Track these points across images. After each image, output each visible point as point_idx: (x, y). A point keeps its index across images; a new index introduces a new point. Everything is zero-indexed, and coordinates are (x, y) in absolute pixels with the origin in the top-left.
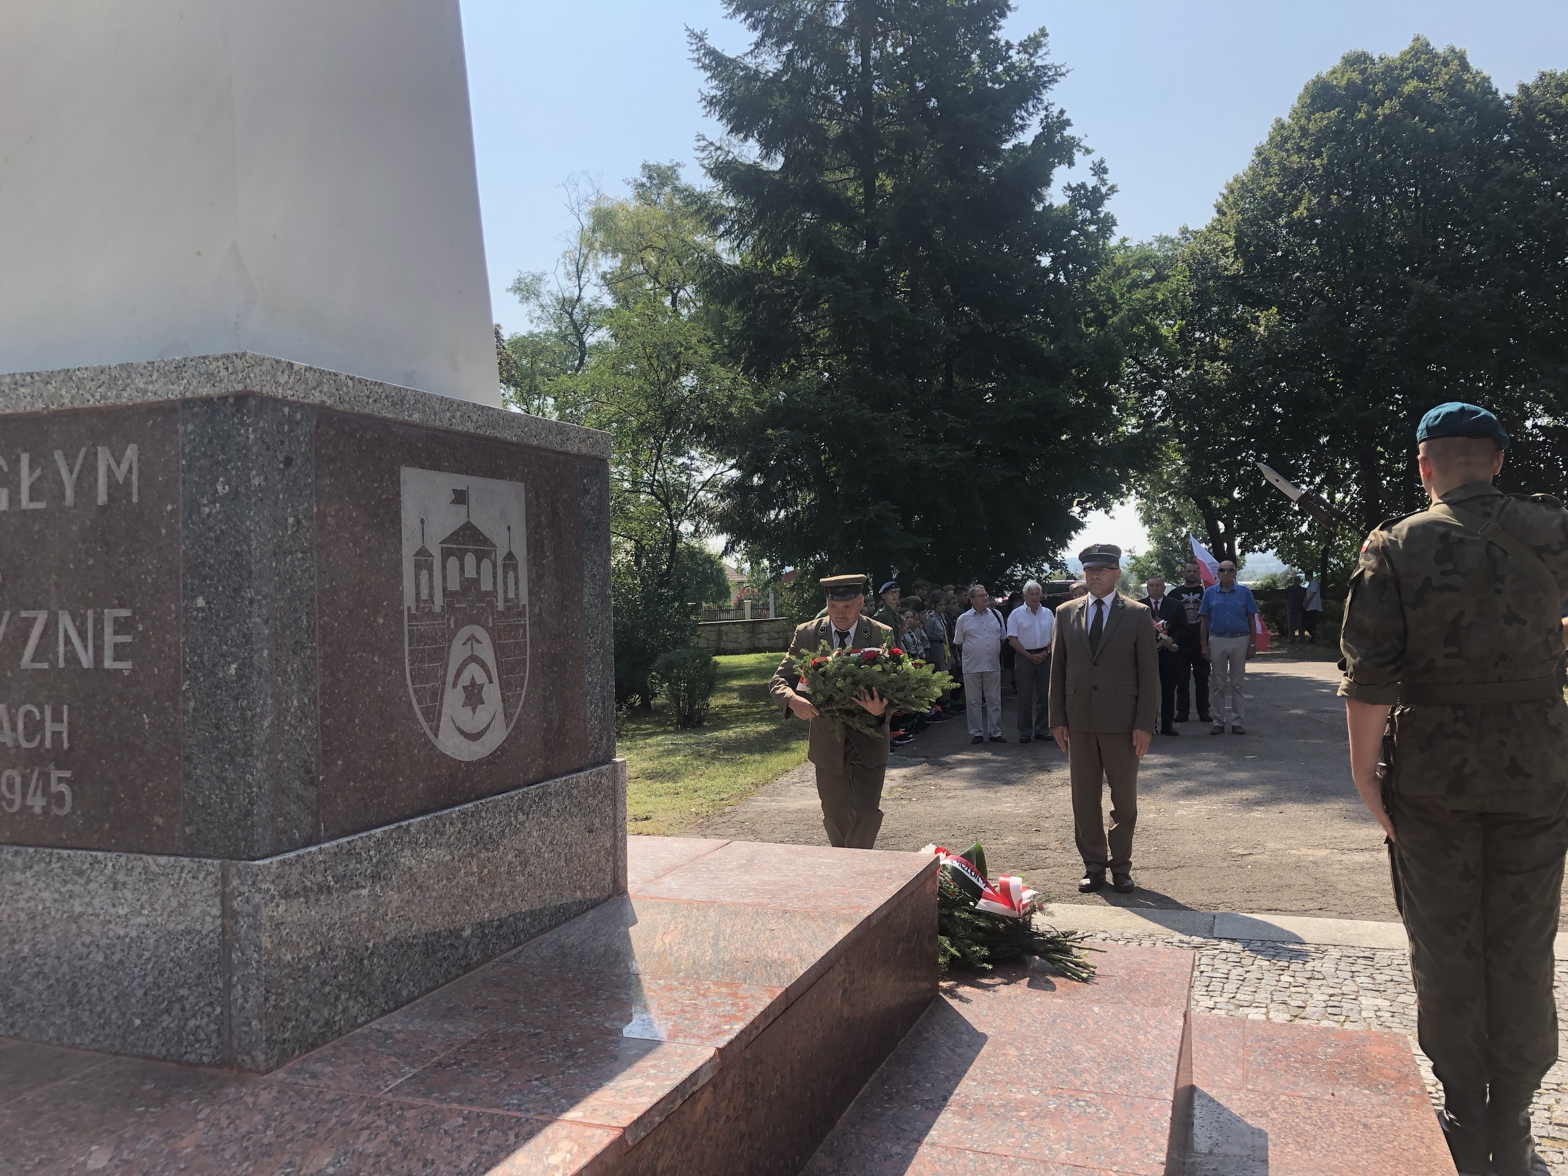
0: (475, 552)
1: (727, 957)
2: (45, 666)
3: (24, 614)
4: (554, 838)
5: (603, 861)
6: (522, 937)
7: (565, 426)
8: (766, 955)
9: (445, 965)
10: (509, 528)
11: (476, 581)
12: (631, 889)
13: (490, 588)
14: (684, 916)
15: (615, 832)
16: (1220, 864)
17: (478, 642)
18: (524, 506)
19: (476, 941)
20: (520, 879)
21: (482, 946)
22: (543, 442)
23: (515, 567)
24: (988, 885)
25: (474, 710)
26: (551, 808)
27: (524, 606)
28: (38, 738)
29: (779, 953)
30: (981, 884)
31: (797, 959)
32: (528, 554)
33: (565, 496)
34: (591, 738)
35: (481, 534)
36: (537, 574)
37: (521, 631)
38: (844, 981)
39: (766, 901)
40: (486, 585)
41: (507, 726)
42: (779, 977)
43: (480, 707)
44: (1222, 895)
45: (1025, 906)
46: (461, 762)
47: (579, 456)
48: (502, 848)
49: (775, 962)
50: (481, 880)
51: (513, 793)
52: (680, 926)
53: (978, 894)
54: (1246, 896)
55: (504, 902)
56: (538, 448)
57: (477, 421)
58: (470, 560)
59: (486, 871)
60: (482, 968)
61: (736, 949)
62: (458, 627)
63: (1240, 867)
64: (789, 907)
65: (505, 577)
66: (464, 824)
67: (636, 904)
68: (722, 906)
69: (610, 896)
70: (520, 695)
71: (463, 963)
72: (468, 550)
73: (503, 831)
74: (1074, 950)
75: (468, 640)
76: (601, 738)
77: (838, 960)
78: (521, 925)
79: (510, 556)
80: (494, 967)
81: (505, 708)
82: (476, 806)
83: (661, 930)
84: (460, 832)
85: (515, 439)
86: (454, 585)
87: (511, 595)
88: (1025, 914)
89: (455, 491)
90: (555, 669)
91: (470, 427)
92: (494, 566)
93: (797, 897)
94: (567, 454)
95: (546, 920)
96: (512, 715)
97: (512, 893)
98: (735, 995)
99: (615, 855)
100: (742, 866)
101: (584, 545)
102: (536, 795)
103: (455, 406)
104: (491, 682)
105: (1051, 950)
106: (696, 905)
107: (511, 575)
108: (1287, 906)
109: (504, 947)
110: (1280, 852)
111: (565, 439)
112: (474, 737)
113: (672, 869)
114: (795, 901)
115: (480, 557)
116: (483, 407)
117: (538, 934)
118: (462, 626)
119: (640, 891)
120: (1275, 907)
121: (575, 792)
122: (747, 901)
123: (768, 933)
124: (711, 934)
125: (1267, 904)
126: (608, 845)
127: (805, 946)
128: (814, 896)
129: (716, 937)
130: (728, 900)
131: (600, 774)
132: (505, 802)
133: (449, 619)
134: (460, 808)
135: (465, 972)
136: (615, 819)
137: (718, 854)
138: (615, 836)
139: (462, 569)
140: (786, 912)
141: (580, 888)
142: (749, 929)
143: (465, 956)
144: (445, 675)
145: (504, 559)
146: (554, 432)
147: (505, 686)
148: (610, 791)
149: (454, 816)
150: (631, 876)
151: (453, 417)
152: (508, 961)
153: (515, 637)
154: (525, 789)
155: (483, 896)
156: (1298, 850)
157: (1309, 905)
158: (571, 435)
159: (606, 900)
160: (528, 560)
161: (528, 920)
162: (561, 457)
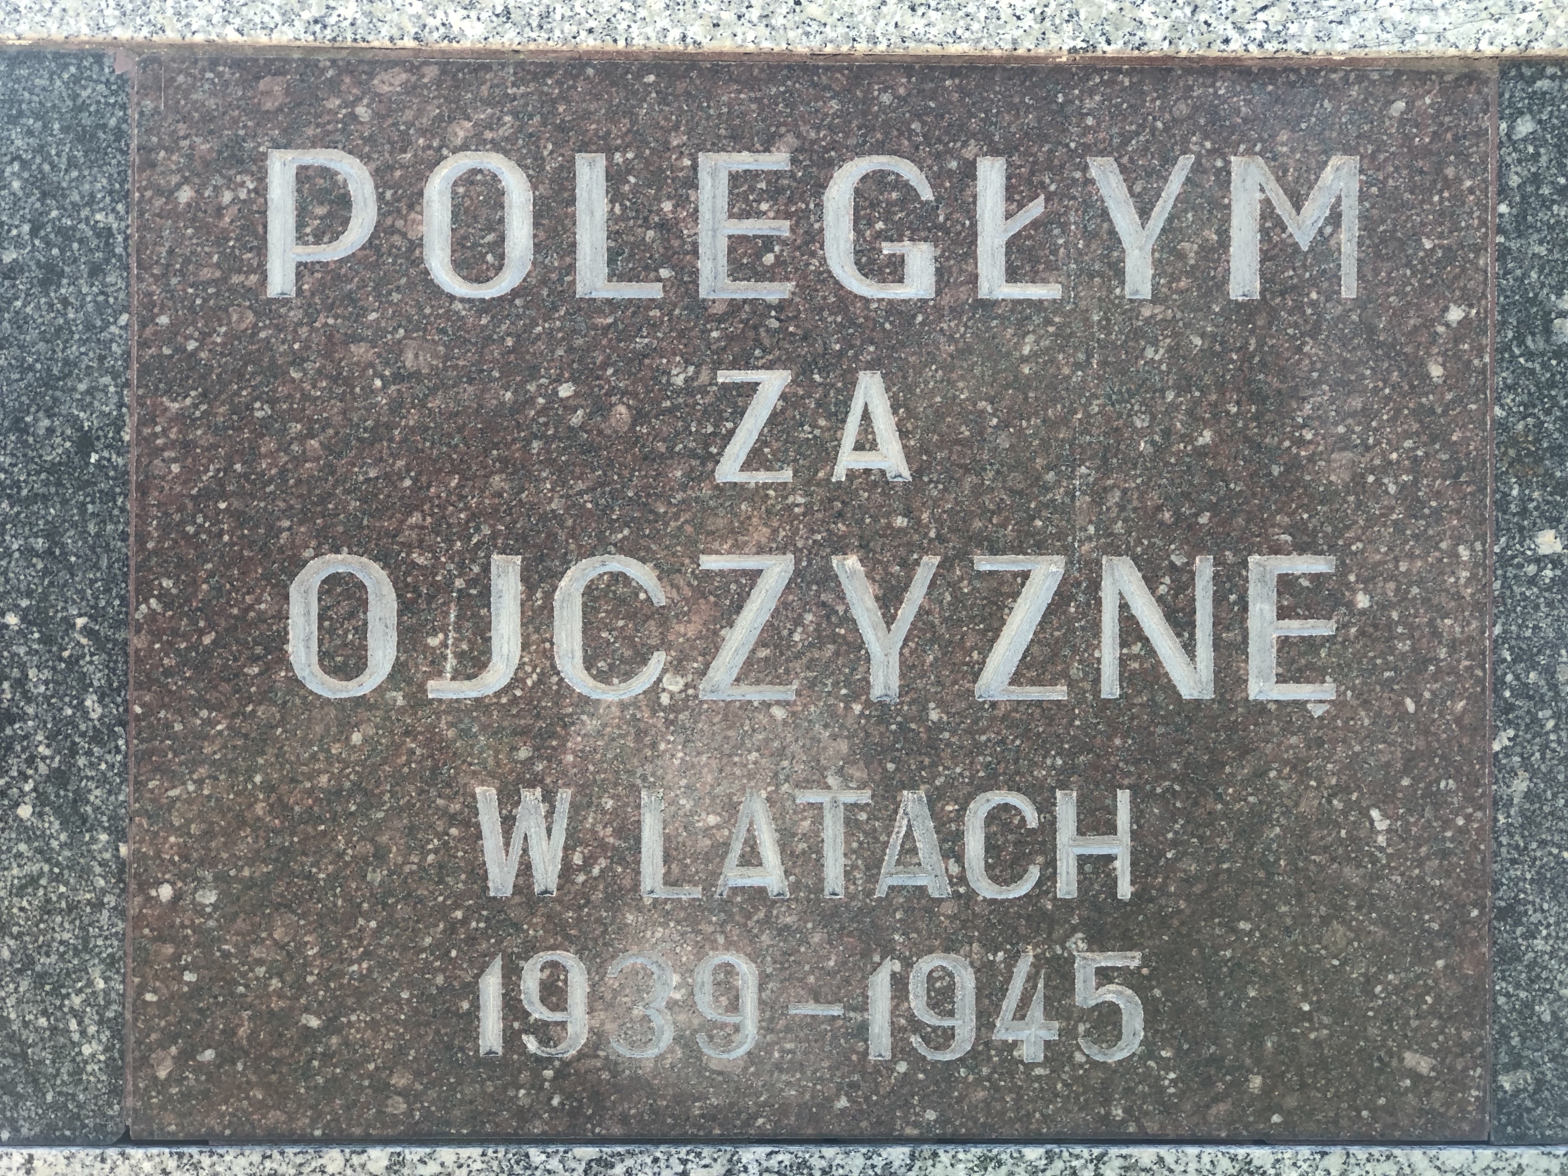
2: (1059, 693)
3: (984, 563)
28: (1034, 873)
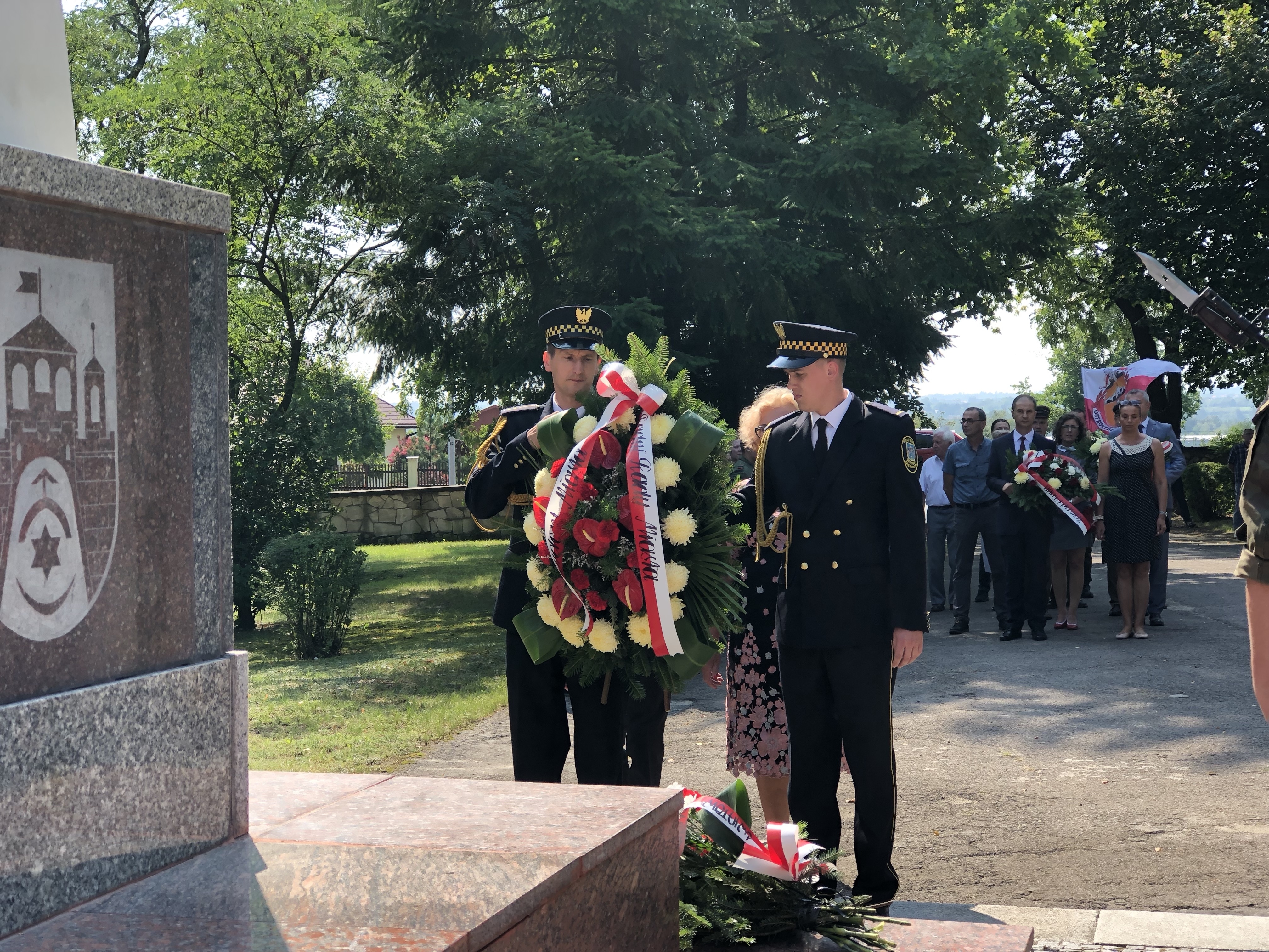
0: (49, 358)
1: (390, 902)
4: (150, 753)
5: (216, 793)
6: (109, 883)
7: (168, 186)
8: (441, 900)
9: (10, 911)
10: (93, 327)
11: (50, 398)
12: (253, 831)
13: (68, 408)
14: (329, 860)
15: (233, 752)
16: (1115, 845)
17: (53, 480)
18: (113, 296)
19: (48, 882)
20: (107, 805)
21: (56, 890)
22: (138, 207)
23: (100, 380)
24: (751, 836)
25: (47, 572)
26: (147, 712)
27: (112, 434)
29: (459, 897)
30: (742, 834)
31: (482, 903)
32: (118, 362)
33: (167, 283)
34: (200, 621)
35: (57, 334)
36: (130, 391)
37: (108, 468)
38: (545, 937)
39: (442, 841)
40: (63, 404)
41: (90, 597)
42: (458, 921)
43: (54, 569)
44: (1113, 888)
45: (802, 866)
46: (29, 641)
47: (186, 228)
48: (82, 761)
49: (454, 905)
50: (56, 802)
51: (98, 688)
52: (324, 871)
53: (737, 847)
54: (1148, 889)
55: (85, 833)
56: (132, 216)
57: (52, 180)
58: (42, 368)
59: (62, 790)
60: (56, 918)
61: (402, 894)
62: (26, 460)
63: (1144, 849)
64: (474, 849)
65: (88, 394)
66: (35, 724)
67: (261, 848)
68: (381, 849)
69: (224, 840)
70: (106, 556)
71: (33, 909)
72: (41, 356)
73: (84, 738)
74: (867, 924)
75: (40, 477)
76: (214, 622)
77: (537, 908)
78: (107, 866)
79: (94, 364)
80: (72, 917)
81: (86, 572)
82: (50, 701)
83: (298, 874)
84: (29, 735)
85: (101, 203)
86: (22, 403)
87: (96, 418)
88: (802, 876)
89: (22, 274)
90: (153, 522)
91: (44, 188)
92: (74, 378)
93: (485, 838)
94: (169, 224)
95: (140, 863)
96: (97, 582)
97: (96, 823)
98: (401, 940)
99: (232, 782)
100: (408, 805)
101: (192, 352)
102: (128, 693)
103: (24, 158)
104: (68, 535)
105: (834, 922)
106: (345, 848)
107: (95, 391)
108: (1205, 901)
109: (85, 894)
110: (1205, 830)
111: (167, 203)
112: (46, 609)
113: (308, 809)
114: (482, 842)
115: (55, 364)
116: (61, 160)
117: (129, 881)
118: (31, 459)
119: (266, 833)
120: (1187, 903)
121: (179, 692)
122: (416, 842)
123: (444, 877)
124: (368, 878)
125: (1176, 900)
126: (223, 769)
127: (493, 889)
128: (507, 837)
129: (374, 882)
130: (389, 841)
131: (213, 670)
132: (88, 698)
133: (15, 448)
134: (31, 702)
135: (35, 923)
136: (232, 733)
137: (373, 791)
138: (232, 757)
139: (32, 381)
140: (469, 854)
141: (185, 823)
142: (419, 872)
143: (34, 901)
144: (10, 524)
145: (87, 369)
146: (154, 193)
147: (87, 543)
148: (225, 695)
149: (22, 712)
150: (253, 816)
151: (22, 173)
152: (90, 911)
153: (99, 476)
154: (114, 684)
155: (58, 823)
156: (1231, 826)
157: (1237, 900)
158: (176, 198)
159: (220, 843)
160: (118, 371)
161: (116, 861)
162: (162, 229)
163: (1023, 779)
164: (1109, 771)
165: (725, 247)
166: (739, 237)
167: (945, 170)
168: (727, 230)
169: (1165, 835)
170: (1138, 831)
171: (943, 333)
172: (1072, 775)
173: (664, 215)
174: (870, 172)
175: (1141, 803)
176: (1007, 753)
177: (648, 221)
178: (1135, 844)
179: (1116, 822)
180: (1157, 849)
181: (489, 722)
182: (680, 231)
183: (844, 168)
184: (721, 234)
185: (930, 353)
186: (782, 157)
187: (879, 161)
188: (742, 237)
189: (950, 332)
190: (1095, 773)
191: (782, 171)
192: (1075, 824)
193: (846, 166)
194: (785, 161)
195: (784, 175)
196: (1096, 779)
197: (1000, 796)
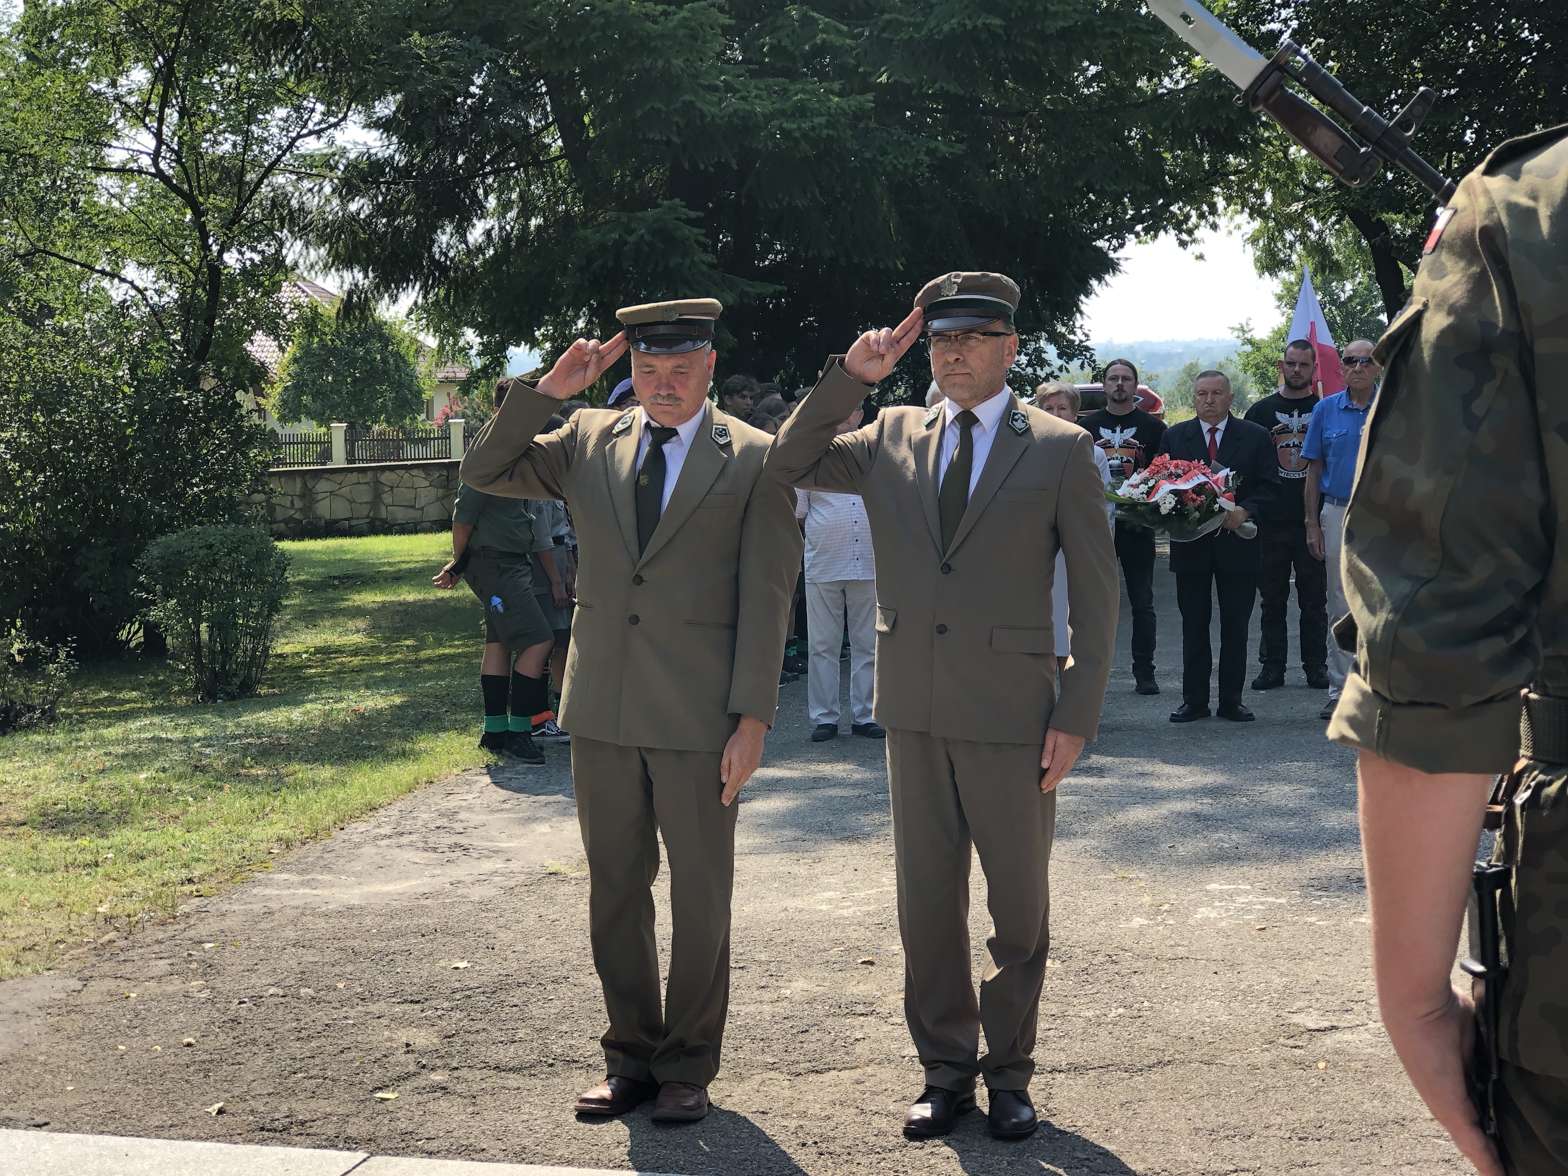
16: (1255, 1055)
63: (1300, 1064)
163: (1138, 921)
164: (1270, 908)
165: (797, 134)
166: (817, 120)
167: (1107, 29)
168: (801, 111)
169: (1337, 1036)
170: (1297, 1025)
171: (1112, 255)
172: (1213, 915)
173: (714, 89)
174: (1001, 31)
175: (1311, 970)
176: (1121, 874)
177: (687, 97)
178: (1287, 1053)
179: (1264, 1007)
180: (1322, 1065)
181: (394, 811)
182: (735, 111)
183: (965, 25)
184: (793, 115)
185: (1094, 283)
186: (882, 12)
187: (1013, 15)
188: (822, 120)
189: (1120, 254)
190: (1249, 911)
191: (883, 30)
192: (1200, 1010)
193: (967, 22)
194: (886, 16)
195: (885, 35)
196: (1248, 923)
197: (1095, 953)
